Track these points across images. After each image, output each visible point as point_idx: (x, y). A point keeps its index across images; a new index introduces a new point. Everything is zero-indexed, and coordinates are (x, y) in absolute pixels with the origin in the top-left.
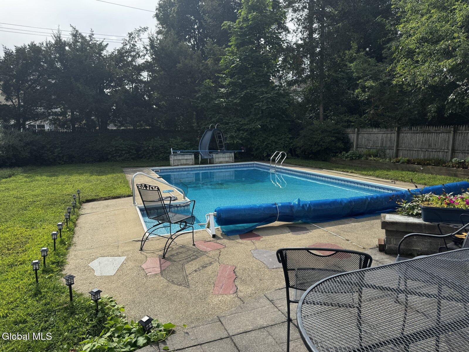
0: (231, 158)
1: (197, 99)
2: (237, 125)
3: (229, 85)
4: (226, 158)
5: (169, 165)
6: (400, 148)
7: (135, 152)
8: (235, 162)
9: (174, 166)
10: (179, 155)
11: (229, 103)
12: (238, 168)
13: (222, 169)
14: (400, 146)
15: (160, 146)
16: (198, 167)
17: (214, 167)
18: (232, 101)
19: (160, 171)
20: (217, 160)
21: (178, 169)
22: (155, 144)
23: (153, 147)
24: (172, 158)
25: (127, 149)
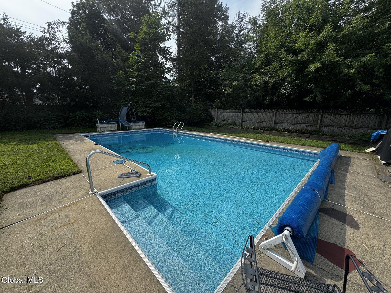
0: (143, 126)
1: (114, 84)
2: (145, 104)
3: (136, 76)
4: (140, 126)
5: (96, 131)
6: (243, 121)
7: (64, 122)
8: (146, 128)
9: (101, 132)
10: (104, 124)
11: (138, 88)
12: (149, 132)
13: (138, 133)
14: (243, 119)
15: (86, 117)
16: (121, 133)
17: (132, 132)
18: (141, 87)
19: (90, 136)
20: (134, 127)
21: (105, 134)
22: (81, 115)
23: (79, 117)
24: (99, 127)
25: (55, 119)
